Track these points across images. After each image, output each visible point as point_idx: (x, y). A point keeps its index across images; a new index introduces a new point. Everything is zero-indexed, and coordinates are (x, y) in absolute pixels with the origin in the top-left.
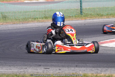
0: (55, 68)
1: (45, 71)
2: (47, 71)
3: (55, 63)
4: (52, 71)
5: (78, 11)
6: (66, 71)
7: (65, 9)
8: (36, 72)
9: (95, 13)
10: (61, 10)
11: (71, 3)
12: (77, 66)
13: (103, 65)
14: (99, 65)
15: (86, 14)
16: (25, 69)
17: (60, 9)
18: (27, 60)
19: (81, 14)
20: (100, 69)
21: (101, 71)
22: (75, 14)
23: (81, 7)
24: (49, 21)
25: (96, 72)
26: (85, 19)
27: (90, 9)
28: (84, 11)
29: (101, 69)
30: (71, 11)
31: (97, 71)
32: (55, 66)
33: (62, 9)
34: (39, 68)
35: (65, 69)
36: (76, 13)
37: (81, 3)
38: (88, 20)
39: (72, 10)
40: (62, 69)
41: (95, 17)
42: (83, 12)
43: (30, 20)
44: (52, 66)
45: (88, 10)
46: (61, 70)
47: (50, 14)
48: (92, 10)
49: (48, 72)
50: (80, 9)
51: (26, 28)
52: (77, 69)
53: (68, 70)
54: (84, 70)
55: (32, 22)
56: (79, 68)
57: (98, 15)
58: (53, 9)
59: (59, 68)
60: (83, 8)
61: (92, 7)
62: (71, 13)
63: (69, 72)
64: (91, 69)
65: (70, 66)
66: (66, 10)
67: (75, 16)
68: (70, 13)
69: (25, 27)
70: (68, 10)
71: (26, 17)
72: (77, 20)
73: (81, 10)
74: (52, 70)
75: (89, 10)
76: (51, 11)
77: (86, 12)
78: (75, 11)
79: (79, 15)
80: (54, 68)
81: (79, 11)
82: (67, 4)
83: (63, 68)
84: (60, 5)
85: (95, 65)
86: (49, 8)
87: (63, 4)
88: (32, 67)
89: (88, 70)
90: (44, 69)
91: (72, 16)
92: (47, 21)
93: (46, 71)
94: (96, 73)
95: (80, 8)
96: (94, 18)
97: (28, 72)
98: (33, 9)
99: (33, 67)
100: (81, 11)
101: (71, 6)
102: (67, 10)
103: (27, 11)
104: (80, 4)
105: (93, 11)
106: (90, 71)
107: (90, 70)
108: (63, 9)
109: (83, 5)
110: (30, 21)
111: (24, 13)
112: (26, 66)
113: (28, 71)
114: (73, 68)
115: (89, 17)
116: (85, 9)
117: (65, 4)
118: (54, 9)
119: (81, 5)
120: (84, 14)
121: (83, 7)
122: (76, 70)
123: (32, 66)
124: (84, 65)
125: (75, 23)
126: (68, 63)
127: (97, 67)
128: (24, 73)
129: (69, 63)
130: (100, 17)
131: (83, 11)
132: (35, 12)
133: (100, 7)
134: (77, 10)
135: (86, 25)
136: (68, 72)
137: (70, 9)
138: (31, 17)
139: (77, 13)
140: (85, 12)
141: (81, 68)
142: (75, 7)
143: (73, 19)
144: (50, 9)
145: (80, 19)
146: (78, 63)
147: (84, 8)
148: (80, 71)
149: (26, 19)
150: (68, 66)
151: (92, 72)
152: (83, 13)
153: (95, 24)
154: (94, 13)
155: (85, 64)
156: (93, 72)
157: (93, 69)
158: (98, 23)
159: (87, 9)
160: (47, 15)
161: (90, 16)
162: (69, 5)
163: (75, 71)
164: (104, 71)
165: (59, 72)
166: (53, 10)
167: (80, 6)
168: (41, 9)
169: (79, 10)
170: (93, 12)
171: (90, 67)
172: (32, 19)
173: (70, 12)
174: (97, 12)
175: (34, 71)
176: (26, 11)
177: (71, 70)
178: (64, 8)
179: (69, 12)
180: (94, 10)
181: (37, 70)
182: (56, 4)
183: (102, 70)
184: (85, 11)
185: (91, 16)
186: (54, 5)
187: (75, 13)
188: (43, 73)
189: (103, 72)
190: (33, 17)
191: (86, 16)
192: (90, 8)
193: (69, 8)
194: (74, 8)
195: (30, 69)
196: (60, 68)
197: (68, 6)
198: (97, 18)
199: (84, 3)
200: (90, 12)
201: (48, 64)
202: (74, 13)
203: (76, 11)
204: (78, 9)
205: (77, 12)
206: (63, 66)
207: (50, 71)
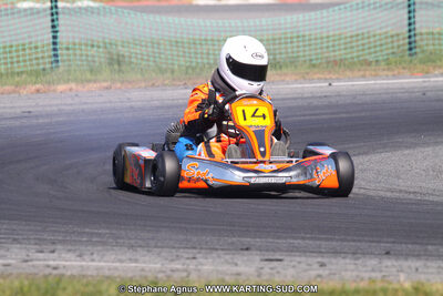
0: (303, 259)
1: (267, 270)
2: (274, 271)
3: (307, 241)
4: (291, 272)
5: (398, 40)
6: (346, 270)
7: (349, 35)
8: (232, 274)
10: (334, 36)
11: (373, 12)
12: (388, 253)
15: (431, 53)
16: (188, 261)
17: (331, 33)
18: (199, 226)
19: (410, 55)
22: (388, 54)
23: (410, 24)
24: (287, 79)
26: (427, 73)
28: (422, 40)
30: (372, 39)
32: (304, 251)
33: (337, 32)
34: (245, 258)
35: (342, 261)
36: (393, 48)
37: (409, 12)
38: (436, 76)
39: (378, 37)
40: (332, 264)
42: (420, 47)
44: (292, 250)
45: (437, 36)
46: (329, 266)
47: (290, 50)
49: (278, 272)
50: (407, 35)
52: (388, 262)
53: (352, 267)
54: (417, 270)
56: (397, 259)
58: (301, 34)
59: (319, 259)
60: (417, 31)
62: (372, 50)
63: (358, 276)
65: (363, 254)
66: (351, 37)
67: (388, 62)
68: (369, 48)
70: (360, 37)
71: (198, 63)
72: (394, 76)
73: (413, 39)
74: (294, 267)
76: (295, 40)
77: (431, 47)
78: (389, 40)
79: (403, 56)
80: (298, 259)
81: (401, 42)
82: (355, 12)
83: (334, 261)
84: (328, 17)
86: (286, 28)
87: (343, 15)
88: (215, 254)
89: (430, 270)
90: (262, 260)
91: (377, 61)
92: (278, 78)
93: (269, 271)
95: (407, 28)
97: (199, 270)
99: (220, 252)
100: (410, 43)
101: (372, 23)
102: (357, 35)
103: (203, 37)
104: (406, 16)
106: (438, 273)
107: (439, 267)
108: (340, 35)
109: (417, 19)
111: (192, 46)
112: (195, 248)
113: (200, 267)
114: (373, 262)
115: (440, 67)
116: (428, 34)
117: (349, 14)
118: (307, 33)
119: (410, 18)
120: (423, 51)
121: (420, 27)
122: (387, 267)
123: (217, 249)
124: (417, 247)
125: (385, 86)
126: (354, 241)
128: (185, 274)
129: (359, 241)
131: (419, 43)
134: (395, 38)
136: (355, 274)
137: (368, 32)
139: (395, 50)
140: (427, 45)
141: (406, 259)
142: (387, 26)
143: (381, 73)
144: (292, 33)
145: (407, 72)
146: (394, 242)
147: (424, 31)
148: (402, 271)
149: (198, 70)
150: (354, 253)
152: (418, 50)
155: (421, 244)
159: (433, 34)
160: (278, 56)
162: (363, 17)
163: (381, 271)
165: (319, 276)
166: (304, 36)
167: (406, 22)
168: (268, 30)
169: (404, 39)
171: (439, 257)
173: (366, 47)
175: (225, 268)
176: (197, 37)
177: (365, 266)
178: (346, 28)
179: (363, 45)
181: (236, 265)
182: (313, 14)
184: (425, 42)
186: (307, 18)
187: (387, 49)
188: (259, 276)
191: (431, 60)
193: (365, 31)
194: (384, 30)
195: (210, 260)
196: (325, 260)
197: (360, 21)
199: (423, 12)
201: (280, 241)
202: (384, 47)
203: (392, 42)
204: (398, 35)
205: (395, 44)
206: (336, 253)
207: (284, 269)
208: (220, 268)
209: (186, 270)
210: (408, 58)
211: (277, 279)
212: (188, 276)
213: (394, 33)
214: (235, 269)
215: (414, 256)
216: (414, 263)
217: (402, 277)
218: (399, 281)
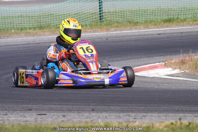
0: (55, 114)
1: (39, 119)
2: (43, 119)
3: (57, 106)
4: (50, 119)
5: (95, 15)
6: (75, 118)
7: (73, 13)
8: (23, 121)
9: (125, 19)
10: (67, 14)
11: (83, 3)
12: (93, 110)
13: (138, 108)
14: (132, 109)
15: (110, 21)
16: (3, 116)
17: (65, 13)
18: (8, 100)
19: (101, 22)
20: (133, 115)
21: (134, 118)
22: (91, 22)
23: (100, 8)
24: (46, 34)
25: (127, 120)
26: (108, 30)
27: (116, 12)
28: (105, 15)
29: (135, 114)
30: (83, 15)
31: (128, 117)
32: (56, 110)
33: (68, 13)
34: (29, 114)
35: (73, 114)
36: (93, 19)
37: (100, 3)
38: (112, 31)
39: (86, 14)
40: (68, 115)
41: (125, 26)
42: (105, 18)
43: (13, 31)
44: (50, 110)
45: (112, 13)
46: (67, 117)
47: (47, 21)
48: (120, 14)
49: (44, 120)
50: (99, 13)
51: (7, 46)
52: (94, 114)
53: (78, 117)
54: (106, 117)
55: (16, 36)
56: (97, 113)
57: (130, 22)
58: (52, 13)
59: (63, 114)
60: (103, 11)
61: (120, 10)
62: (84, 20)
63: (80, 121)
64: (118, 115)
65: (82, 111)
66: (75, 14)
67: (91, 25)
69: (4, 44)
70: (78, 14)
71: (6, 27)
72: (94, 32)
73: (101, 15)
74: (51, 117)
75: (115, 14)
76: (49, 16)
77: (110, 18)
78: (91, 15)
79: (97, 23)
80: (53, 114)
81: (96, 16)
82: (76, 3)
83: (69, 114)
84: (64, 5)
85: (125, 107)
86: (45, 11)
87: (71, 5)
88: (15, 113)
89: (112, 117)
90: (37, 115)
91: (86, 25)
92: (42, 33)
93: (40, 119)
94: (126, 122)
95: (99, 10)
96: (123, 27)
97: (9, 120)
98: (18, 13)
99: (18, 111)
100: (100, 17)
101: (83, 8)
102: (77, 14)
103: (8, 16)
104: (98, 5)
105: (121, 16)
106: (116, 118)
107: (116, 116)
108: (69, 13)
109: (103, 6)
110: (12, 33)
111: (3, 19)
112: (6, 110)
113: (9, 118)
114: (87, 114)
115: (114, 27)
116: (108, 12)
117: (73, 4)
118: (55, 13)
119: (100, 6)
120: (106, 20)
121: (104, 9)
122: (92, 116)
123: (16, 110)
124: (106, 107)
125: (90, 36)
126: (78, 105)
127: (128, 111)
128: (2, 122)
129: (81, 105)
130: (133, 27)
131: (104, 17)
132: (21, 17)
133: (133, 9)
134: (94, 15)
135: (109, 39)
136: (79, 119)
137: (82, 12)
138: (15, 26)
139: (94, 20)
140: (108, 17)
141: (101, 113)
142: (90, 9)
143: (87, 30)
144: (48, 13)
145: (99, 30)
146: (95, 105)
147: (106, 11)
148: (99, 118)
149: (6, 31)
150: (78, 111)
151: (119, 120)
152: (104, 20)
153: (125, 38)
154: (123, 19)
155: (108, 106)
156: (121, 120)
157: (121, 114)
158: (130, 36)
159: (110, 12)
160: (42, 23)
161: (116, 24)
162: (80, 6)
163: (90, 118)
164: (139, 117)
165: (63, 121)
166: (53, 14)
167: (99, 7)
168: (37, 12)
169: (98, 15)
170: (121, 18)
171: (116, 111)
172: (16, 30)
173: (81, 18)
174: (128, 17)
175: (20, 118)
176: (6, 15)
177: (83, 116)
178: (72, 10)
179: (80, 18)
180: (122, 14)
181: (25, 117)
182: (57, 4)
183: (135, 116)
185: (119, 25)
186: (55, 6)
187: (91, 19)
188: (36, 122)
189: (137, 120)
190: (18, 27)
191: (110, 24)
192: (116, 10)
193: (80, 11)
194: (89, 11)
195: (14, 115)
196: (65, 114)
197: (78, 7)
198: (129, 28)
199: (106, 3)
200: (116, 17)
201: (45, 106)
202: (89, 19)
203: (93, 16)
204: (95, 13)
205: (94, 17)
206: (70, 111)
207: (47, 118)
208: (18, 119)
209: (3, 120)
210: (99, 23)
211: (44, 123)
212: (4, 123)
213: (93, 12)
214: (25, 119)
215: (104, 111)
216: (105, 114)
217: (100, 121)
218: (98, 123)
